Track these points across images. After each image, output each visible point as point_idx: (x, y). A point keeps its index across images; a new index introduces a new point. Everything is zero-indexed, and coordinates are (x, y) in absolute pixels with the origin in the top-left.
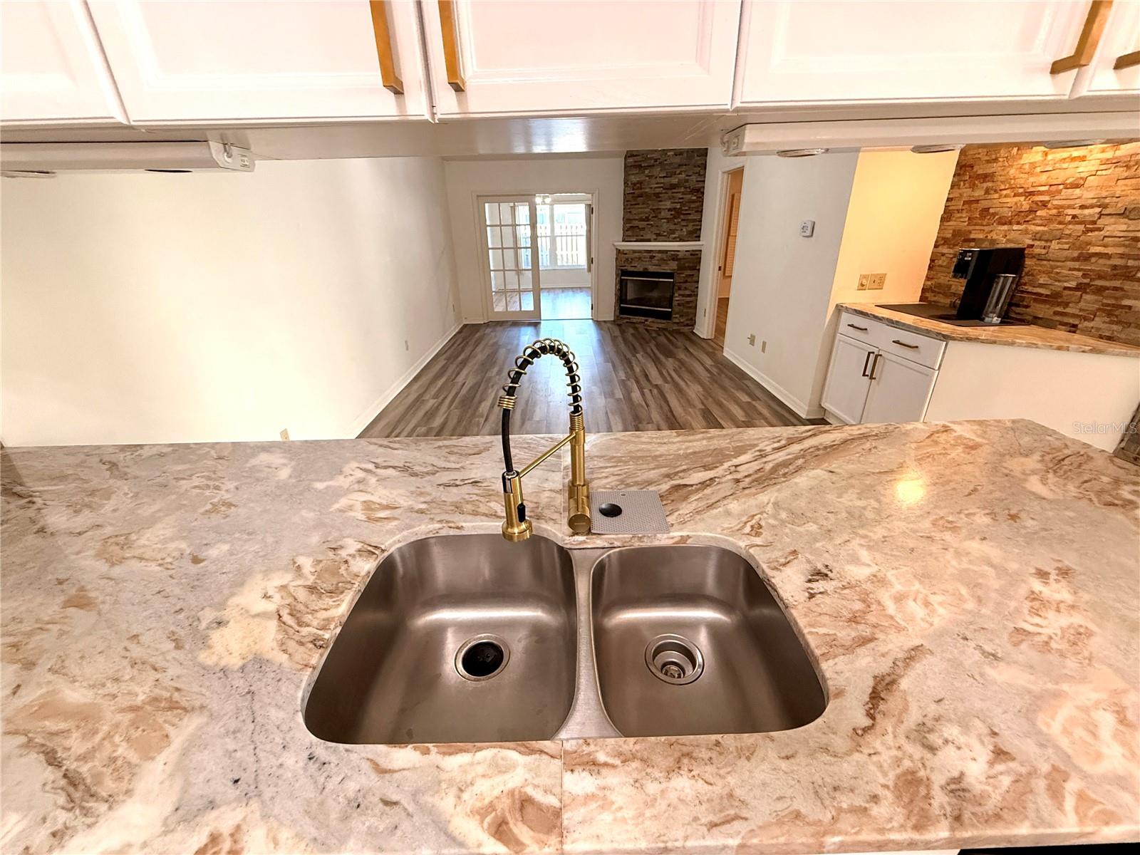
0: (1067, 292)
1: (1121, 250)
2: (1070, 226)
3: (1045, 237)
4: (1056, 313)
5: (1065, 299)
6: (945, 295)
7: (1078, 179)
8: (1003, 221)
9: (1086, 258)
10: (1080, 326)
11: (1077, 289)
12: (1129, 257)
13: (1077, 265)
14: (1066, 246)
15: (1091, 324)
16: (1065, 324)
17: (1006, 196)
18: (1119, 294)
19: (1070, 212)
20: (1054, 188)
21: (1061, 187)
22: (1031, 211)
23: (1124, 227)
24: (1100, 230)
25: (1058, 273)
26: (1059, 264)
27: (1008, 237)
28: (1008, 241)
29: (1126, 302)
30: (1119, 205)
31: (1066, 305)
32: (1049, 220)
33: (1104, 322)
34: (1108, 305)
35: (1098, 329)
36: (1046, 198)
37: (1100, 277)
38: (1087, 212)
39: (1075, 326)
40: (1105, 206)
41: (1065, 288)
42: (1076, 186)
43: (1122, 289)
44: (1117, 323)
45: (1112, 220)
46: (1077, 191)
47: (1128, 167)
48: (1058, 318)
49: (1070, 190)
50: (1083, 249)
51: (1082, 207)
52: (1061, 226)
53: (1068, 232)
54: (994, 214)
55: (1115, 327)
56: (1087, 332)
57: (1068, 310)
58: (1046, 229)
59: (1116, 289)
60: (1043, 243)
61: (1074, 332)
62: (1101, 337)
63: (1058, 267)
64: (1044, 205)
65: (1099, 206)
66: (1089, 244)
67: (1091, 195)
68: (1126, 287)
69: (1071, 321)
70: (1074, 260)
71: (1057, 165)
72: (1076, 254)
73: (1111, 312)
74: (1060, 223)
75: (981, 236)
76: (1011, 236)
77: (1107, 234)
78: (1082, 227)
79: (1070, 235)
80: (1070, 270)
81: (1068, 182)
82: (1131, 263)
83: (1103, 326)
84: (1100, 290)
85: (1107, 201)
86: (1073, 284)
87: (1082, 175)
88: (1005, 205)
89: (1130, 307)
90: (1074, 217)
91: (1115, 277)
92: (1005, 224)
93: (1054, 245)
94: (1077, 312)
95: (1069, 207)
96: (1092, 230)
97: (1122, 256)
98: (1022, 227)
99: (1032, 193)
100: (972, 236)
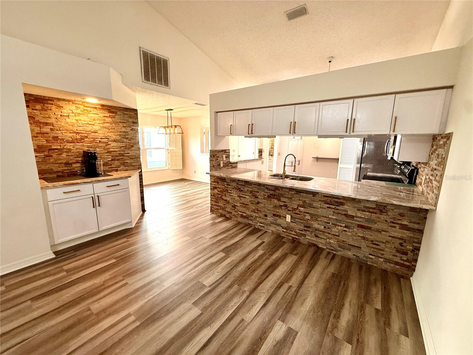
0: (109, 162)
1: (118, 150)
2: (100, 144)
3: (94, 147)
4: (109, 168)
5: (110, 164)
6: (50, 173)
7: (95, 130)
8: (68, 142)
9: (110, 152)
10: (118, 169)
11: (112, 160)
12: (121, 151)
13: (108, 154)
14: (102, 149)
15: (121, 168)
16: (114, 170)
17: (65, 133)
18: (124, 160)
19: (98, 140)
20: (88, 132)
21: (90, 132)
22: (82, 139)
23: (117, 144)
24: (110, 145)
25: (104, 157)
26: (102, 154)
27: (75, 147)
28: (77, 149)
29: (126, 161)
30: (112, 139)
31: (111, 165)
32: (91, 142)
33: (123, 167)
34: (122, 163)
35: (123, 169)
36: (86, 135)
37: (117, 156)
38: (103, 140)
39: (117, 170)
40: (108, 139)
41: (108, 161)
42: (96, 133)
43: (123, 159)
44: (127, 166)
45: (112, 142)
46: (96, 134)
47: (109, 130)
48: (110, 169)
49: (94, 134)
50: (108, 150)
51: (101, 139)
52: (98, 144)
53: (100, 145)
54: (63, 139)
55: (127, 167)
56: (120, 170)
57: (112, 166)
58: (90, 144)
59: (122, 159)
60: (93, 149)
61: (118, 171)
62: (125, 170)
63: (102, 155)
64: (86, 137)
65: (107, 139)
66: (109, 148)
67: (102, 135)
68: (124, 158)
69: (115, 169)
70: (106, 153)
71: (84, 125)
72: (106, 151)
73: (124, 164)
74: (96, 143)
75: (59, 147)
76: (77, 147)
77: (113, 146)
78: (104, 144)
79: (101, 147)
80: (107, 156)
81: (92, 131)
82: (122, 152)
83: (123, 168)
84: (118, 160)
85: (108, 137)
86: (110, 159)
87: (96, 129)
88: (67, 136)
89: (127, 162)
90: (100, 141)
91: (120, 156)
92: (71, 143)
93: (97, 149)
94: (114, 166)
95: (96, 138)
96: (108, 145)
97: (119, 151)
98: (81, 144)
99: (78, 133)
100: (53, 147)
